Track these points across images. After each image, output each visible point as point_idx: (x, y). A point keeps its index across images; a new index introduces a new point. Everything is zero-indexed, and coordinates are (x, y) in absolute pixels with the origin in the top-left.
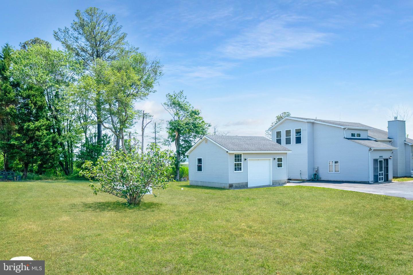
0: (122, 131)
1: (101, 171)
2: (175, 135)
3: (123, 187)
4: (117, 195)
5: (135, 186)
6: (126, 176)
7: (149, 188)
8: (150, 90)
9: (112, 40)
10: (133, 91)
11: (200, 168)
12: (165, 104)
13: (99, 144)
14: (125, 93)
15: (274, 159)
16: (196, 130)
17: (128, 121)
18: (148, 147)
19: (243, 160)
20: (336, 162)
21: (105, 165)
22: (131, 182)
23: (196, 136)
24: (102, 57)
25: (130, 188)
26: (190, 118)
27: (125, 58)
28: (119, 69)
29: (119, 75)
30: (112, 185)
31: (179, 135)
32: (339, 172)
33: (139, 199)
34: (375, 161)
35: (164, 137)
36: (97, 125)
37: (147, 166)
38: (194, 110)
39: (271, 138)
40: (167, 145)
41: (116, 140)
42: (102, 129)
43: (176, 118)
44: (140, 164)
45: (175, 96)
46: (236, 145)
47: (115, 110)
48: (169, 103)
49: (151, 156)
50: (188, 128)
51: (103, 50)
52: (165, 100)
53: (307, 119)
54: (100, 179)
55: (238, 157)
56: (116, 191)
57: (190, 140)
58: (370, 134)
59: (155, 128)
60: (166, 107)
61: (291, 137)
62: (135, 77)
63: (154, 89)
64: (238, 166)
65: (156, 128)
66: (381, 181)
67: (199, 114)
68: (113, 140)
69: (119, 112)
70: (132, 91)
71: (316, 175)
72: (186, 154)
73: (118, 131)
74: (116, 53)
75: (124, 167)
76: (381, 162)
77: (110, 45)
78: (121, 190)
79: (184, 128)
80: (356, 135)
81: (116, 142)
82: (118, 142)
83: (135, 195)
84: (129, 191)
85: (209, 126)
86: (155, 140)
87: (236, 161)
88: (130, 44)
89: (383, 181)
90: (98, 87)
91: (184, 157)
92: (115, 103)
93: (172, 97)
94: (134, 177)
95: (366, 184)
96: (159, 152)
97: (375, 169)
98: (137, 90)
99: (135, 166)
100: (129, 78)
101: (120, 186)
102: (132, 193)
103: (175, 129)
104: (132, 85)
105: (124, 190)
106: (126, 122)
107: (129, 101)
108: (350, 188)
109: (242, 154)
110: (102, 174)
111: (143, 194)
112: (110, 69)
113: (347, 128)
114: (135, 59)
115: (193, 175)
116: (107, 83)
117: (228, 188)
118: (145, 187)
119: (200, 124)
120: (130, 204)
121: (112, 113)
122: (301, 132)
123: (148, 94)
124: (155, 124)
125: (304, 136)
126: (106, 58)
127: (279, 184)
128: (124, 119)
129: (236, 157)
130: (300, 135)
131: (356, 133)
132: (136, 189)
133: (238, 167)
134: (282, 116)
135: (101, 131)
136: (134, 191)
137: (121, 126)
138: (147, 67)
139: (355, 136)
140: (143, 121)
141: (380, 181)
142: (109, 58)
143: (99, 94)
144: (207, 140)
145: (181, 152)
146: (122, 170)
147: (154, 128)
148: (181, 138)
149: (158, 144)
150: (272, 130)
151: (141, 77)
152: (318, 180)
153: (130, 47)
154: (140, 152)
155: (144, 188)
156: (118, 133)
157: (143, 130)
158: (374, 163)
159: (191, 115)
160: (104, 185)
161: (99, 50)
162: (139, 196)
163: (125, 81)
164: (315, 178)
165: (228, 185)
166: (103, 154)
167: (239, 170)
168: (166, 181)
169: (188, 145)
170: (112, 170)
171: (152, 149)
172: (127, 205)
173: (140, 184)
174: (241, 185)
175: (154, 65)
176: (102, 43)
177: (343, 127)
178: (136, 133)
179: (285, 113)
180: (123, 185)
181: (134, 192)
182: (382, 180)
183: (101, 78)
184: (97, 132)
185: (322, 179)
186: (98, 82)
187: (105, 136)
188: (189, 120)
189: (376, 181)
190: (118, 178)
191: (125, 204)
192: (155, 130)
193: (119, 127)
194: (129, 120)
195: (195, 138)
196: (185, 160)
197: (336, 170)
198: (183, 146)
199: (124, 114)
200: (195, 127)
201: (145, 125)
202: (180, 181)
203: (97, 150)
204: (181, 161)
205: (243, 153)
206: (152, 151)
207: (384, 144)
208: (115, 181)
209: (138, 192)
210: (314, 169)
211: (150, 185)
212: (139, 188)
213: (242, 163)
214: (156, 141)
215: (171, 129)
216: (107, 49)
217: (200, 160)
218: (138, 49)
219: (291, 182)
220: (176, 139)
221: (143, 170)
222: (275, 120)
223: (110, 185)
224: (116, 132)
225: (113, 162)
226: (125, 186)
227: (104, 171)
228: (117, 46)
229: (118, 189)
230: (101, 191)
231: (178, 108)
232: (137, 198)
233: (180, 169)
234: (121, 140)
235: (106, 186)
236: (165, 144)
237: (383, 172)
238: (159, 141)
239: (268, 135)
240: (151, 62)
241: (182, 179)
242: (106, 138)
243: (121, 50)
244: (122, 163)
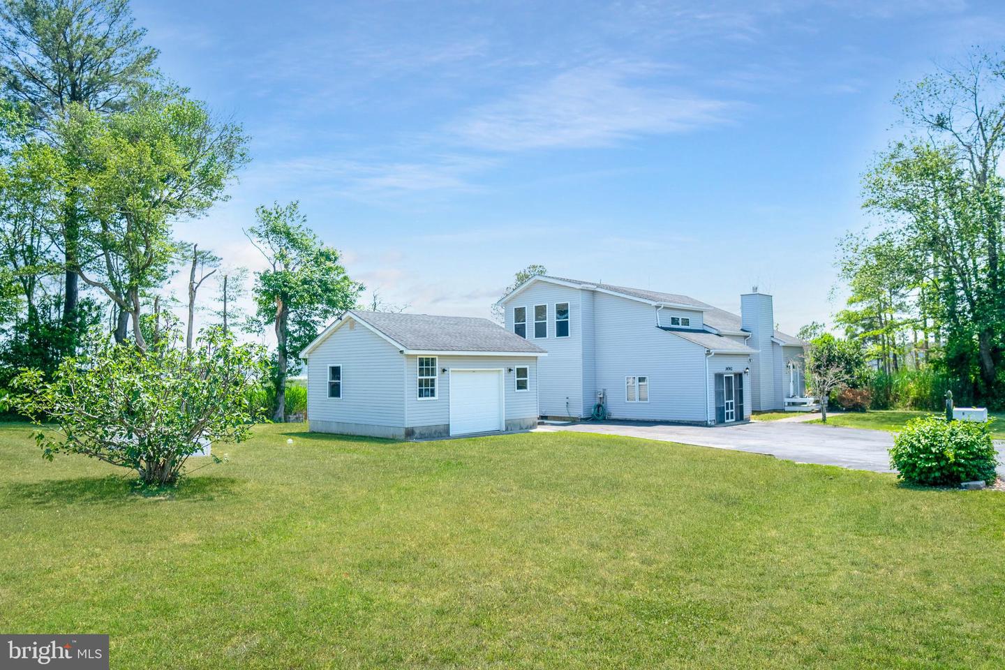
0: (136, 292)
1: (67, 397)
2: (276, 308)
3: (131, 437)
4: (110, 460)
5: (163, 436)
6: (137, 409)
7: (202, 441)
8: (214, 195)
9: (118, 62)
10: (170, 194)
11: (335, 391)
12: (252, 231)
13: (68, 326)
14: (148, 197)
15: (510, 370)
16: (329, 296)
17: (152, 267)
18: (200, 335)
19: (438, 371)
20: (642, 379)
21: (80, 381)
22: (153, 424)
23: (326, 312)
24: (87, 101)
25: (149, 441)
26: (314, 269)
27: (149, 110)
28: (134, 137)
29: (133, 151)
30: (97, 433)
31: (285, 308)
32: (648, 402)
33: (173, 468)
34: (719, 377)
35: (247, 313)
36: (65, 276)
37: (196, 384)
38: (323, 249)
39: (503, 322)
40: (254, 331)
41: (117, 316)
42: (79, 286)
43: (280, 267)
44: (178, 378)
45: (277, 213)
46: (423, 337)
47: (119, 239)
48: (264, 229)
49: (209, 358)
50: (308, 292)
51: (91, 83)
52: (255, 222)
53: (580, 283)
54: (63, 419)
55: (426, 365)
56: (110, 449)
57: (313, 321)
58: (708, 320)
59: (225, 289)
60: (255, 239)
61: (547, 321)
62: (179, 160)
63: (224, 193)
64: (427, 385)
65: (227, 289)
66: (730, 420)
67: (336, 259)
68: (108, 316)
69: (129, 245)
70: (166, 193)
71: (601, 408)
72: (301, 355)
73: (126, 292)
74: (125, 94)
75: (133, 385)
76: (729, 379)
77: (112, 73)
78: (123, 448)
79: (297, 292)
80: (680, 322)
81: (117, 322)
82: (122, 321)
83: (161, 460)
84: (146, 449)
85: (361, 289)
86: (223, 319)
87: (421, 374)
88: (166, 77)
89: (734, 420)
90: (71, 176)
91: (298, 364)
92: (118, 221)
93: (270, 214)
94: (159, 411)
95: (701, 426)
96: (229, 348)
97: (719, 395)
98: (181, 192)
99: (164, 383)
100: (158, 162)
101: (121, 434)
102: (154, 453)
103: (275, 292)
104: (168, 177)
105: (131, 446)
106: (147, 271)
107: (158, 219)
108: (669, 436)
109: (437, 357)
110: (69, 405)
111: (185, 456)
112: (106, 132)
113: (662, 306)
114: (178, 115)
115: (319, 407)
116: (98, 167)
117: (403, 437)
118: (189, 436)
119: (338, 283)
120: (149, 482)
121: (108, 246)
122: (567, 311)
123: (209, 205)
124: (226, 279)
125: (575, 320)
126: (99, 106)
127: (521, 428)
128: (143, 264)
129: (421, 364)
130: (567, 318)
131: (680, 316)
132: (165, 445)
133: (426, 388)
134: (529, 274)
135: (76, 292)
136: (159, 448)
137: (131, 280)
138: (208, 137)
139: (678, 324)
140: (193, 270)
141: (728, 421)
142: (106, 104)
143: (73, 194)
144: (353, 323)
145: (291, 350)
146: (129, 394)
147: (222, 289)
148: (291, 316)
149: (232, 329)
150: (506, 303)
151: (191, 160)
152: (604, 419)
153: (166, 84)
154: (180, 345)
155: (188, 441)
156: (123, 298)
157: (192, 291)
158: (716, 385)
159: (317, 262)
160: (73, 435)
161: (78, 82)
162: (174, 462)
163: (149, 168)
164: (598, 415)
165: (403, 432)
166: (79, 350)
167: (428, 396)
168: (247, 422)
169: (307, 332)
170: (98, 393)
171: (211, 341)
172: (140, 487)
173: (175, 430)
174: (433, 431)
175: (227, 133)
176: (88, 65)
177: (654, 304)
178: (173, 299)
179: (534, 267)
180: (129, 432)
181: (160, 451)
182: (732, 418)
183: (80, 154)
184: (64, 292)
185: (614, 416)
186: (73, 163)
187: (86, 304)
188: (311, 272)
189: (721, 420)
190: (117, 415)
191: (132, 483)
192: (225, 293)
193: (127, 282)
194: (156, 265)
195: (326, 317)
196: (300, 370)
197: (642, 397)
198: (295, 335)
199: (142, 249)
200: (327, 290)
201: (197, 279)
202: (286, 422)
203: (62, 340)
204: (290, 371)
205: (439, 356)
206: (212, 345)
207: (735, 342)
208: (107, 424)
209: (169, 452)
210: (596, 393)
211: (204, 433)
212: (175, 442)
213: (436, 378)
214: (225, 320)
215: (265, 292)
216: (103, 81)
217: (335, 372)
218: (186, 91)
219: (547, 424)
220: (277, 318)
221: (185, 394)
222: (512, 282)
223: (93, 434)
224: (118, 294)
225: (104, 373)
226: (135, 436)
227: (75, 397)
228: (129, 79)
229: (115, 445)
230: (65, 450)
231: (284, 241)
232: (168, 465)
233: (286, 392)
234: (130, 315)
235: (81, 436)
236: (249, 330)
237: (733, 401)
238: (234, 321)
239: (496, 316)
240: (218, 126)
241: (292, 417)
242: (90, 309)
243: (141, 89)
244: (130, 375)
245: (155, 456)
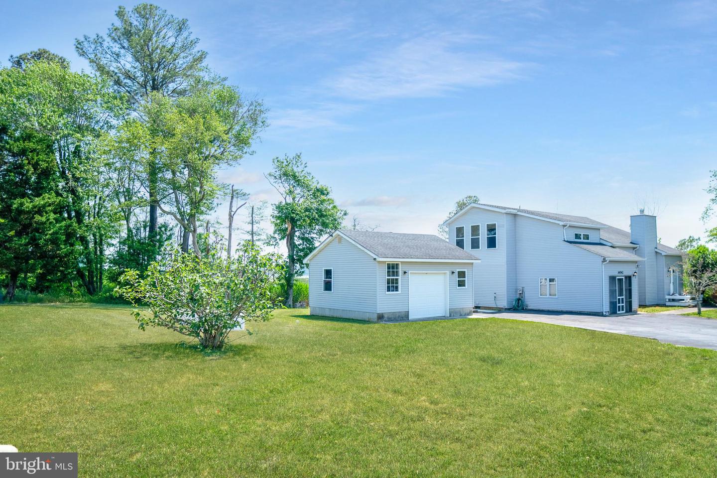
0: (194, 219)
1: (154, 289)
2: (287, 229)
3: (194, 316)
4: (181, 331)
5: (215, 316)
6: (198, 297)
7: (240, 320)
8: (245, 151)
9: (181, 62)
10: (216, 151)
11: (328, 286)
12: (270, 175)
13: (152, 241)
14: (201, 153)
15: (453, 273)
16: (323, 220)
17: (204, 201)
18: (238, 248)
19: (400, 273)
20: (551, 280)
21: (162, 278)
22: (208, 308)
23: (321, 231)
24: (162, 90)
25: (206, 319)
26: (313, 201)
27: (202, 94)
28: (192, 112)
29: (191, 122)
30: (172, 313)
31: (293, 228)
32: (557, 297)
33: (221, 338)
34: (612, 279)
35: (267, 232)
36: (149, 208)
37: (236, 281)
38: (319, 187)
39: (447, 237)
40: (272, 245)
41: (182, 235)
42: (158, 215)
43: (289, 200)
44: (224, 276)
45: (287, 162)
46: (390, 248)
47: (183, 183)
48: (278, 173)
49: (244, 263)
50: (309, 217)
51: (164, 77)
52: (271, 168)
53: (505, 208)
54: (151, 303)
55: (392, 269)
56: (180, 324)
57: (312, 238)
58: (604, 235)
59: (252, 216)
60: (272, 180)
61: (480, 237)
62: (221, 128)
63: (251, 149)
64: (393, 283)
65: (254, 215)
66: (621, 312)
67: (328, 193)
68: (176, 234)
69: (189, 186)
70: (213, 150)
71: (520, 301)
72: (305, 261)
73: (188, 218)
74: (186, 84)
75: (195, 281)
76: (620, 280)
77: (177, 70)
78: (188, 323)
79: (301, 217)
80: (582, 237)
81: (182, 239)
82: (186, 238)
83: (213, 332)
84: (203, 324)
85: (345, 214)
86: (251, 236)
87: (389, 275)
88: (212, 71)
89: (624, 312)
90: (153, 141)
91: (302, 268)
92: (182, 170)
93: (282, 163)
94: (212, 299)
95: (598, 316)
96: (258, 257)
97: (612, 293)
98: (222, 149)
99: (215, 280)
100: (208, 129)
101: (187, 314)
102: (209, 327)
103: (286, 217)
104: (214, 140)
105: (194, 322)
106: (201, 204)
107: (208, 168)
108: (573, 323)
109: (400, 263)
110: (155, 294)
111: (229, 329)
112: (175, 111)
113: (568, 225)
114: (220, 96)
115: (317, 298)
116: (169, 134)
117: (376, 320)
118: (231, 316)
119: (329, 210)
120: (205, 347)
121: (176, 188)
122: (495, 229)
123: (241, 157)
124: (253, 208)
125: (501, 236)
126: (169, 93)
127: (461, 315)
128: (199, 199)
129: (389, 268)
130: (495, 234)
131: (582, 233)
132: (216, 321)
133: (392, 286)
134: (466, 202)
135: (156, 218)
136: (212, 324)
137: (191, 210)
138: (240, 111)
139: (581, 239)
140: (231, 202)
141: (619, 312)
142: (173, 91)
143: (153, 152)
144: (340, 239)
145: (297, 258)
146: (192, 287)
147: (250, 215)
148: (297, 234)
149: (257, 243)
150: (449, 224)
151: (229, 127)
152: (523, 309)
153: (212, 75)
154: (224, 255)
155: (231, 319)
156: (186, 222)
157: (231, 217)
158: (610, 284)
159: (315, 196)
160: (158, 314)
161: (156, 77)
162: (222, 333)
163: (202, 133)
164: (518, 306)
165: (376, 316)
166: (159, 257)
167: (393, 291)
168: (270, 307)
169: (308, 245)
170: (173, 286)
171: (246, 251)
172: (200, 349)
173: (223, 312)
174: (397, 315)
175: (253, 107)
176: (163, 66)
177: (561, 223)
178: (218, 222)
179: (470, 197)
180: (192, 313)
181: (213, 326)
182: (623, 310)
183: (158, 126)
184: (148, 219)
185: (530, 308)
186: (154, 132)
187: (163, 226)
188: (311, 203)
189: (614, 311)
190: (185, 301)
191: (194, 348)
192: (252, 218)
193: (189, 211)
194: (207, 200)
195: (321, 234)
196: (303, 272)
197: (551, 293)
198: (300, 247)
199: (198, 189)
200: (322, 216)
201: (234, 209)
202: (294, 307)
203: (148, 251)
204: (296, 273)
205: (401, 262)
206: (246, 254)
207: (625, 252)
208: (178, 307)
209: (219, 327)
210: (516, 290)
211: (241, 314)
212: (222, 320)
213: (399, 278)
214: (253, 237)
215: (279, 218)
216: (171, 76)
217: (328, 273)
218: (225, 79)
219: (480, 312)
220: (288, 236)
221: (228, 287)
222: (453, 208)
223: (170, 314)
224: (183, 219)
225: (176, 273)
226: (196, 316)
227: (159, 289)
228: (189, 73)
229: (183, 321)
230: (153, 324)
231: (292, 182)
232: (217, 336)
233: (294, 287)
234: (191, 234)
235: (162, 314)
236: (268, 244)
237: (624, 297)
238: (258, 237)
239: (443, 233)
240: (247, 103)
241: (298, 304)
242: (166, 230)
243: (196, 80)
244: (193, 274)
245: (209, 329)
